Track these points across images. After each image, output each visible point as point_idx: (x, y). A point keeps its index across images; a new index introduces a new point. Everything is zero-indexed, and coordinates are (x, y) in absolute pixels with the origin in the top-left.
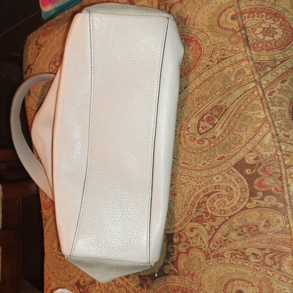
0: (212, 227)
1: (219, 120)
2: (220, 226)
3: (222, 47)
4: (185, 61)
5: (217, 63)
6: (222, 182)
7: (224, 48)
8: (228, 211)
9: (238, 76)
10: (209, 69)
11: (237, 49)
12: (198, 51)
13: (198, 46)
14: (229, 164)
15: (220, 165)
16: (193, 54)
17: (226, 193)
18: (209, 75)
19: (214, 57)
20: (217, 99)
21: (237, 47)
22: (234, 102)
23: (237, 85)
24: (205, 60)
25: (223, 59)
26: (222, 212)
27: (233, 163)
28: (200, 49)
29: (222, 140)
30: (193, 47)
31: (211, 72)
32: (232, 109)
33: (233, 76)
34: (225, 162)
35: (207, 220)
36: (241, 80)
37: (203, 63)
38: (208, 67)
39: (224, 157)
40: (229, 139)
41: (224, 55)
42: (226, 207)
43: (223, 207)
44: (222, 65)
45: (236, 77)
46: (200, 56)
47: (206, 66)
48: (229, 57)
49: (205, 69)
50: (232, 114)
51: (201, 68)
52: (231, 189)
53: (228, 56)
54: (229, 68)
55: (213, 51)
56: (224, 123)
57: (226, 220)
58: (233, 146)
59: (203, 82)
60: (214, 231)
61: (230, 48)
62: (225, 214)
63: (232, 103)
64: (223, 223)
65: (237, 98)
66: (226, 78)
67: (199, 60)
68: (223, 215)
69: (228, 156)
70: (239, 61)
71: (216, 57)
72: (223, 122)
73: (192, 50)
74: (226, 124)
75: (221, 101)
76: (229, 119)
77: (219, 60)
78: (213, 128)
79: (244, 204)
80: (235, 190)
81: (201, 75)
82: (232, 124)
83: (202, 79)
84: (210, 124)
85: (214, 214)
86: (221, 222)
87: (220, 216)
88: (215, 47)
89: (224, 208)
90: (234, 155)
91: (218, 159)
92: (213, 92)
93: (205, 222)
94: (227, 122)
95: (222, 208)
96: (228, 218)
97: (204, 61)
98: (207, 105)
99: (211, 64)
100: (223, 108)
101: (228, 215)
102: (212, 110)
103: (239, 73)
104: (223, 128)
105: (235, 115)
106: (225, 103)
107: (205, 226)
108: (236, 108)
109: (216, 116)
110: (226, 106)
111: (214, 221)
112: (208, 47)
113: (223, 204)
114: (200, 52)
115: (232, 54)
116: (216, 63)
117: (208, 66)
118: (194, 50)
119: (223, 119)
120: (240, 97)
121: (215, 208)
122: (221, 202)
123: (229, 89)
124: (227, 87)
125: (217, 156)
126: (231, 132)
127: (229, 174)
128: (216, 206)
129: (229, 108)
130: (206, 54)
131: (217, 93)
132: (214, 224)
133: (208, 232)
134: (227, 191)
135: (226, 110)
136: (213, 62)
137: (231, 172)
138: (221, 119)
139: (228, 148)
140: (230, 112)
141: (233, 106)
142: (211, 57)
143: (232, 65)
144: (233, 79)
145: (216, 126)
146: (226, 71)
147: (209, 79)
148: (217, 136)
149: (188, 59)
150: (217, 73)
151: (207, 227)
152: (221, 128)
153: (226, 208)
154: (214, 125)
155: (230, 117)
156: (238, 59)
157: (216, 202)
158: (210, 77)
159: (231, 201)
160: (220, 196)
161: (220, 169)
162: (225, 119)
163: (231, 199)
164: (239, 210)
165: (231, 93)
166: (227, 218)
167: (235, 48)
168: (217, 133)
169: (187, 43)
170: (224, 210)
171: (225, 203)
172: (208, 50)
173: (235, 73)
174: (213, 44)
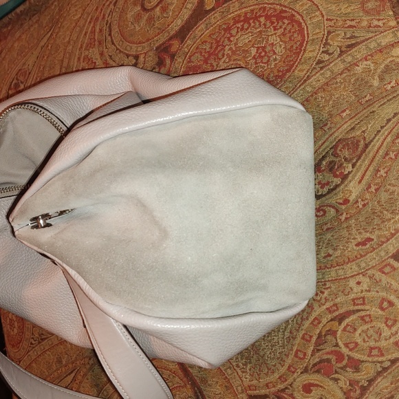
0: (352, 383)
1: (353, 166)
2: (371, 381)
3: (349, 23)
4: (269, 57)
5: (340, 55)
6: (369, 291)
7: (353, 23)
8: (388, 350)
9: (387, 77)
10: (322, 68)
11: (380, 23)
12: (296, 35)
13: (296, 26)
14: (383, 254)
15: (362, 256)
16: (285, 42)
17: (381, 312)
18: (323, 80)
19: (331, 43)
20: (345, 126)
21: (379, 20)
22: (382, 127)
23: (384, 94)
24: (312, 52)
25: (351, 46)
26: (375, 352)
27: (392, 250)
28: (301, 31)
29: (364, 205)
30: (285, 29)
31: (328, 74)
32: (380, 142)
33: (376, 77)
34: (374, 249)
35: (341, 368)
36: (392, 84)
37: (310, 58)
38: (321, 65)
39: (370, 240)
40: (379, 202)
41: (352, 37)
42: (383, 342)
43: (376, 341)
44: (349, 59)
45: (381, 79)
46: (301, 45)
47: (317, 64)
48: (363, 41)
49: (314, 68)
50: (381, 152)
51: (306, 67)
52: (391, 304)
53: (362, 39)
54: (365, 63)
55: (329, 33)
56: (366, 172)
57: (385, 369)
58: (389, 216)
59: (312, 96)
60: (358, 392)
61: (365, 23)
62: (382, 355)
63: (379, 131)
64: (379, 374)
65: (389, 120)
66: (362, 83)
67: (299, 53)
68: (376, 359)
69: (379, 237)
70: (386, 47)
71: (336, 43)
72: (363, 169)
73: (284, 34)
74: (369, 173)
75: (353, 128)
76: (374, 164)
77: (343, 49)
78: (342, 182)
81: (305, 81)
82: (382, 172)
83: (309, 89)
84: (336, 176)
85: (357, 356)
86: (372, 373)
87: (370, 359)
88: (332, 23)
89: (377, 344)
90: (393, 235)
91: (357, 245)
92: (335, 112)
93: (336, 372)
94: (371, 168)
95: (372, 344)
96: (389, 363)
97: (311, 55)
98: (324, 139)
99: (326, 57)
100: (358, 141)
101: (389, 357)
102: (335, 147)
103: (387, 69)
104: (364, 182)
105: (387, 154)
106: (364, 132)
107: (336, 380)
108: (389, 139)
109: (346, 160)
110: (365, 139)
111: (357, 370)
112: (317, 25)
113: (376, 336)
114: (300, 38)
115: (371, 35)
116: (336, 54)
117: (319, 62)
118: (288, 35)
119: (363, 163)
120: (394, 117)
121: (357, 344)
122: (371, 332)
123: (370, 103)
124: (364, 101)
125: (354, 239)
126: (383, 189)
127: (383, 273)
128: (359, 341)
129: (372, 141)
130: (313, 40)
131: (344, 114)
132: (357, 376)
133: (345, 393)
134: (382, 309)
135: (366, 146)
136: (330, 54)
137: (387, 270)
138: (358, 164)
139: (376, 221)
140: (376, 148)
141: (380, 137)
142: (326, 44)
143: (371, 55)
144: (376, 83)
145: (350, 178)
146: (359, 69)
147: (325, 87)
148: (352, 198)
149: (275, 53)
150: (341, 74)
151: (341, 383)
152: (360, 182)
153: (383, 344)
154: (344, 177)
155: (377, 159)
156: (383, 44)
157: (359, 331)
158: (327, 84)
159: (394, 329)
160: (367, 319)
161: (363, 265)
162: (367, 162)
163: (393, 325)
165: (373, 112)
166: (387, 364)
167: (376, 23)
168: (351, 192)
169: (273, 23)
170: (379, 349)
171: (379, 332)
172: (317, 31)
173: (379, 71)
174: (327, 20)
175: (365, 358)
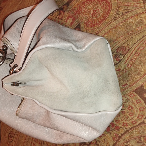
0: (116, 135)
1: (123, 57)
2: (122, 135)
3: (127, 4)
4: (97, 14)
5: (122, 15)
6: (125, 103)
7: (128, 4)
8: (129, 124)
9: (138, 25)
10: (115, 20)
11: (138, 5)
12: (107, 7)
13: (108, 3)
14: (131, 90)
15: (124, 90)
16: (103, 9)
17: (128, 111)
18: (115, 25)
19: (120, 11)
20: (122, 42)
21: (138, 4)
22: (135, 43)
23: (137, 31)
24: (113, 13)
25: (126, 13)
26: (125, 125)
27: (134, 89)
28: (109, 6)
29: (126, 72)
30: (104, 4)
31: (117, 22)
32: (133, 49)
33: (135, 25)
34: (128, 88)
35: (113, 129)
36: (140, 28)
37: (112, 16)
38: (115, 19)
39: (127, 84)
40: (131, 71)
41: (127, 9)
42: (128, 121)
43: (126, 121)
44: (125, 17)
45: (136, 26)
46: (109, 11)
47: (114, 18)
48: (131, 11)
49: (113, 20)
50: (134, 53)
51: (110, 19)
52: (132, 108)
53: (131, 10)
54: (131, 19)
55: (119, 7)
56: (128, 59)
57: (128, 131)
58: (134, 76)
59: (111, 30)
60: (117, 138)
61: (132, 5)
62: (127, 126)
63: (134, 45)
64: (125, 132)
65: (137, 41)
66: (129, 26)
67: (108, 14)
68: (125, 127)
69: (130, 84)
73: (103, 6)
74: (129, 60)
75: (124, 43)
76: (131, 57)
77: (124, 13)
78: (119, 63)
79: (142, 119)
80: (135, 109)
81: (109, 24)
82: (133, 60)
83: (110, 27)
84: (117, 60)
85: (118, 125)
86: (123, 132)
87: (123, 127)
88: (120, 4)
89: (126, 122)
90: (135, 83)
91: (122, 86)
92: (118, 36)
93: (111, 131)
94: (130, 58)
95: (124, 121)
96: (129, 129)
97: (112, 14)
98: (114, 46)
99: (117, 16)
100: (126, 48)
101: (130, 127)
102: (117, 49)
103: (139, 22)
104: (127, 63)
105: (136, 54)
106: (128, 45)
107: (111, 133)
108: (137, 48)
109: (121, 54)
110: (128, 47)
111: (118, 130)
112: (115, 4)
113: (126, 119)
114: (109, 8)
115: (134, 9)
116: (121, 15)
117: (115, 17)
118: (105, 7)
119: (127, 56)
120: (140, 40)
121: (119, 121)
122: (124, 117)
123: (132, 34)
124: (129, 33)
125: (121, 84)
126: (133, 66)
128: (120, 120)
129: (131, 48)
130: (113, 9)
131: (122, 38)
132: (118, 133)
133: (113, 138)
134: (129, 109)
135: (129, 50)
136: (119, 15)
137: (132, 95)
138: (125, 56)
139: (129, 78)
140: (132, 51)
141: (134, 47)
142: (118, 11)
143: (134, 16)
144: (134, 27)
145: (122, 61)
146: (129, 21)
147: (116, 27)
148: (121, 69)
149: (99, 13)
150: (122, 23)
151: (112, 135)
152: (125, 63)
153: (128, 122)
154: (120, 61)
155: (132, 55)
156: (138, 13)
157: (121, 117)
158: (117, 26)
159: (132, 117)
160: (124, 113)
161: (124, 93)
163: (132, 115)
164: (138, 124)
165: (132, 38)
166: (128, 129)
167: (136, 5)
168: (122, 66)
169: (100, 2)
170: (126, 123)
171: (127, 118)
172: (115, 6)
173: (136, 22)
174: (119, 2)
175: (121, 126)
